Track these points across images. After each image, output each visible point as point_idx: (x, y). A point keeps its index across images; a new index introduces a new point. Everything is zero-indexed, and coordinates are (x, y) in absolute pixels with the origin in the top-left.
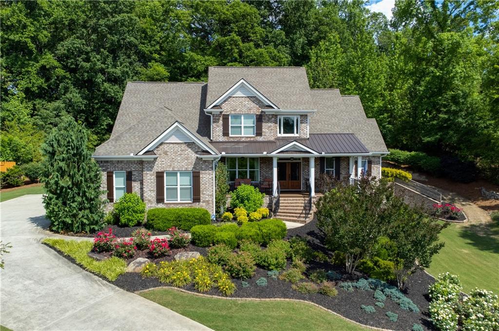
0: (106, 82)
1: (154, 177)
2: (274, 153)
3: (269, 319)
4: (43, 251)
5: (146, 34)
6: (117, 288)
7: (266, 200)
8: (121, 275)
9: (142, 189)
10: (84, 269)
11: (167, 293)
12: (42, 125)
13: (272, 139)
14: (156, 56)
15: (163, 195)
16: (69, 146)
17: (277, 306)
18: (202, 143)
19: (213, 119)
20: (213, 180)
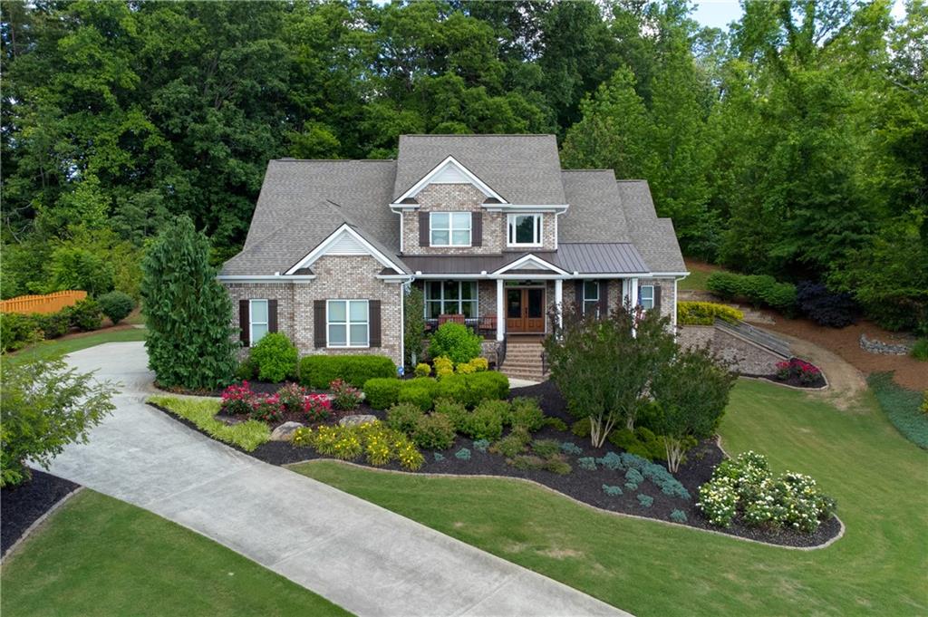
0: (231, 157)
1: (310, 309)
2: (497, 274)
3: (469, 499)
4: (149, 413)
5: (300, 72)
6: (257, 460)
7: (486, 349)
8: (261, 444)
9: (292, 327)
10: (209, 436)
11: (327, 466)
12: (126, 230)
13: (498, 251)
14: (317, 110)
15: (325, 337)
16: (184, 260)
17: (482, 485)
19: (404, 220)
20: (400, 313)
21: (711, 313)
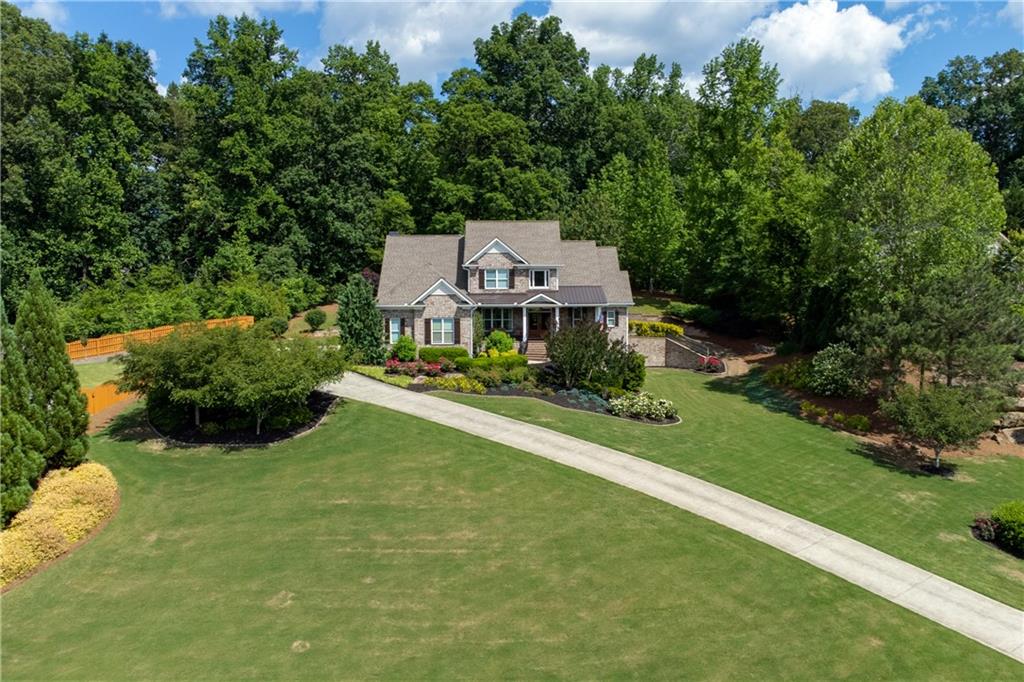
0: (336, 221)
1: (423, 323)
2: (523, 304)
3: (508, 404)
5: (381, 154)
7: (517, 345)
8: (410, 384)
9: (413, 333)
10: (383, 382)
11: (443, 393)
13: (524, 291)
14: (394, 182)
15: (431, 338)
18: (461, 294)
19: (470, 273)
20: (470, 326)
21: (663, 330)
